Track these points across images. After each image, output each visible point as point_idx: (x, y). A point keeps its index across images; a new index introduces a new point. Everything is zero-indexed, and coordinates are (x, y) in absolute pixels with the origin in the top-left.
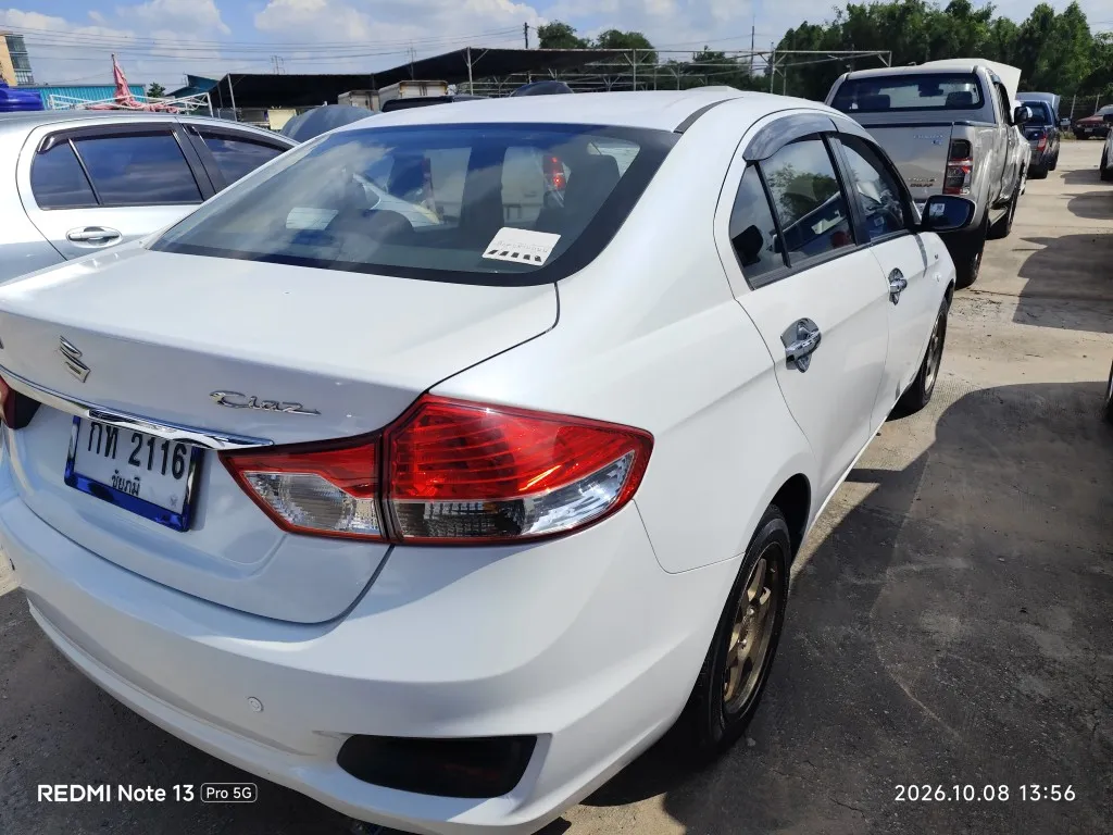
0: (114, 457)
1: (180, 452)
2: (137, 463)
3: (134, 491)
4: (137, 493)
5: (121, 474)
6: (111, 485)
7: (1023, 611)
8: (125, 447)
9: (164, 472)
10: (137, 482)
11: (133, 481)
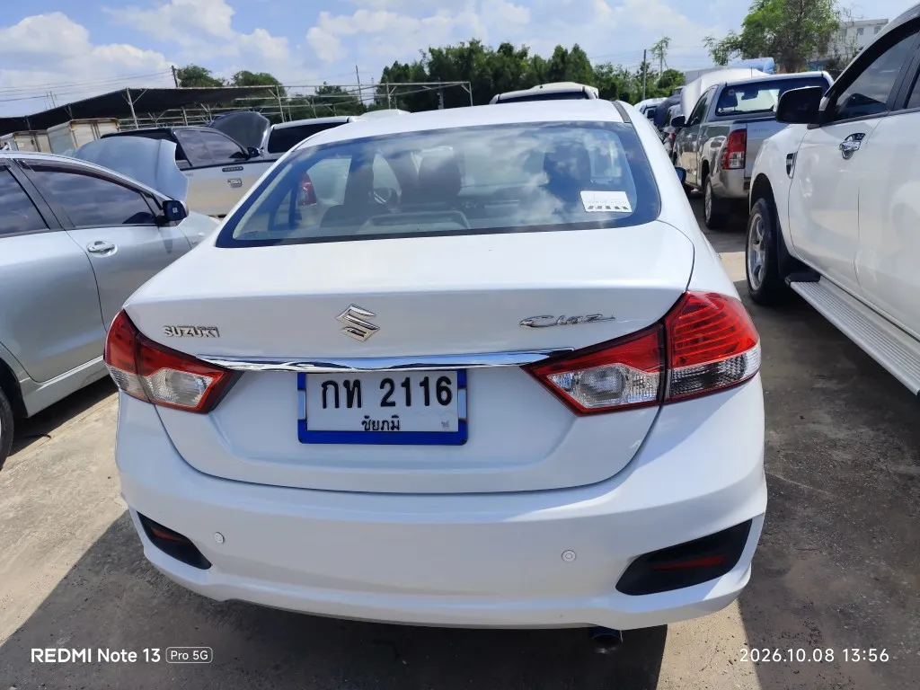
0: (359, 406)
1: (444, 384)
2: (393, 404)
3: (393, 428)
4: (398, 428)
5: (373, 418)
6: (363, 430)
7: (802, 418)
8: (372, 395)
9: (427, 403)
10: (395, 420)
11: (390, 419)
